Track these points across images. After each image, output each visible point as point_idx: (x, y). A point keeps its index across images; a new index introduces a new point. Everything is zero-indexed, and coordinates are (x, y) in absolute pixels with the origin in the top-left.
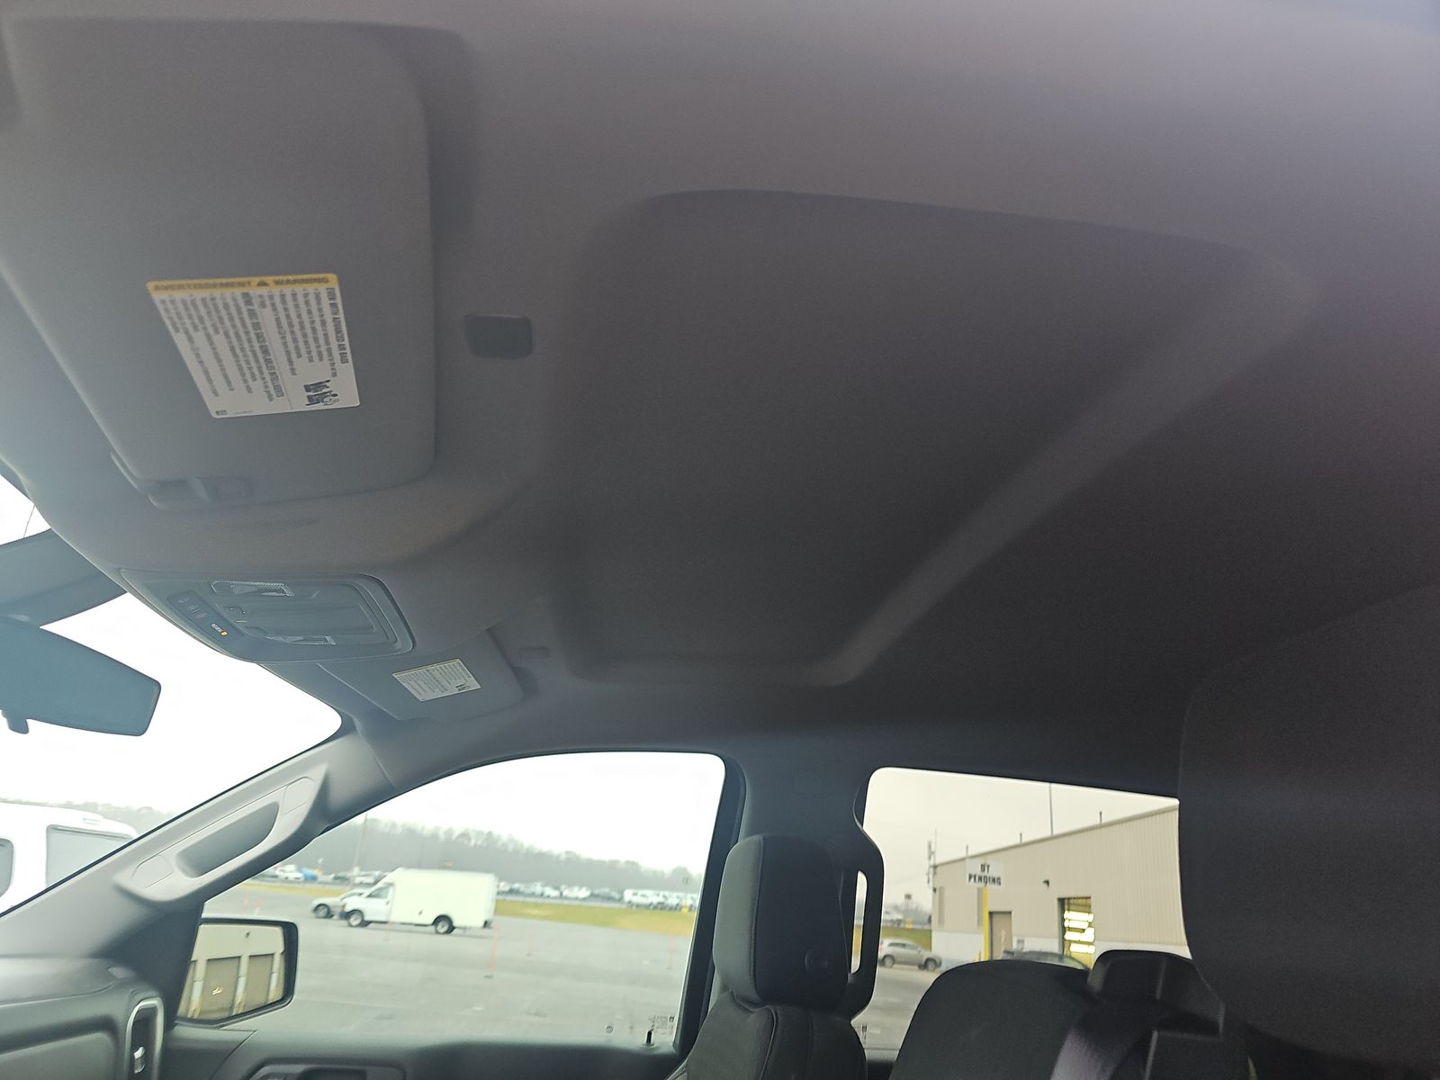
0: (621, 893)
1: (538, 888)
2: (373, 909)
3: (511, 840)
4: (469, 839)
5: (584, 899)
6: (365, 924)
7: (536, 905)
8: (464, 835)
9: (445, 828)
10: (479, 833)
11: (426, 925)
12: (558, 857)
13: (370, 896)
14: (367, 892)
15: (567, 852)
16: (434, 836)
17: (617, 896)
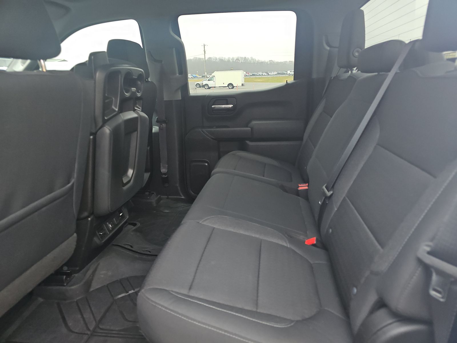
0: (287, 72)
1: (261, 73)
2: (211, 84)
3: (252, 59)
4: (239, 60)
5: (275, 75)
6: (209, 88)
7: (259, 78)
8: (237, 59)
9: (231, 57)
10: (242, 58)
11: (226, 87)
12: (267, 62)
13: (209, 80)
14: (208, 79)
15: (270, 61)
16: (229, 61)
17: (286, 73)
